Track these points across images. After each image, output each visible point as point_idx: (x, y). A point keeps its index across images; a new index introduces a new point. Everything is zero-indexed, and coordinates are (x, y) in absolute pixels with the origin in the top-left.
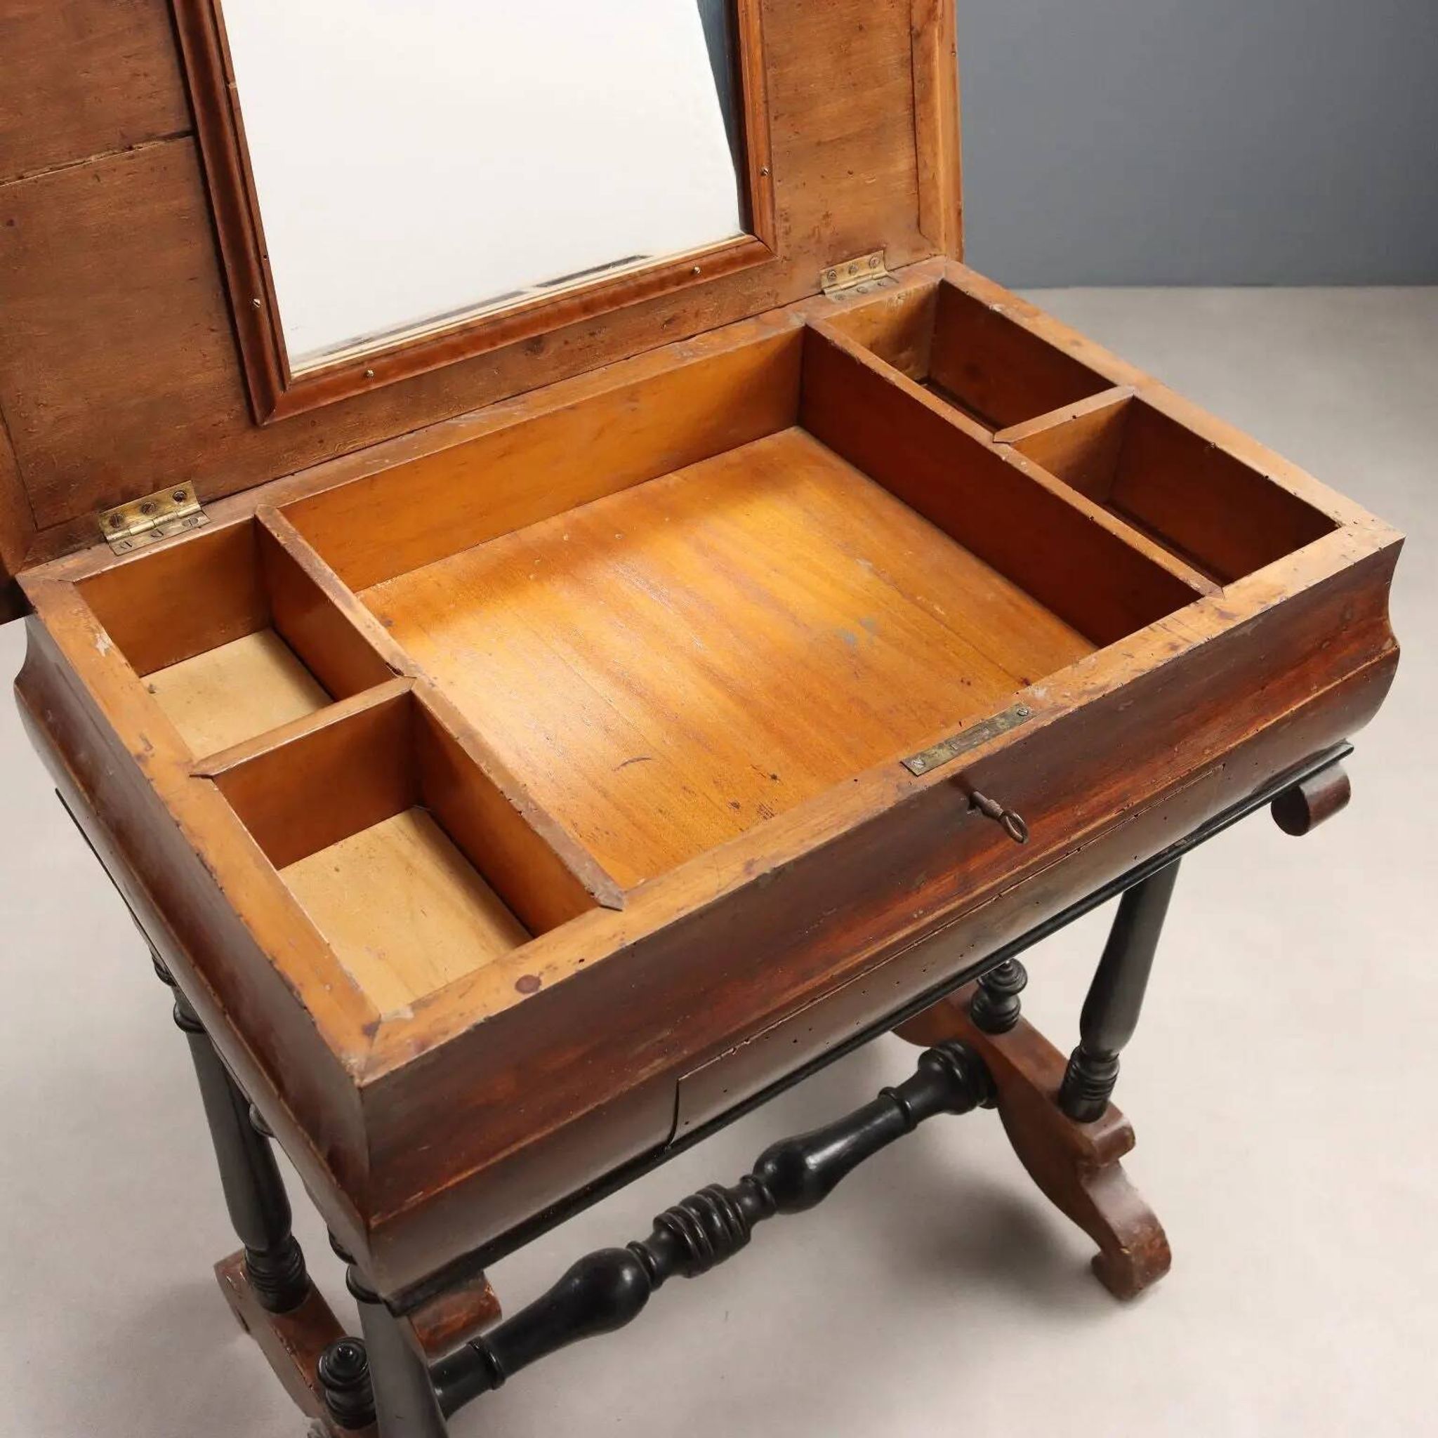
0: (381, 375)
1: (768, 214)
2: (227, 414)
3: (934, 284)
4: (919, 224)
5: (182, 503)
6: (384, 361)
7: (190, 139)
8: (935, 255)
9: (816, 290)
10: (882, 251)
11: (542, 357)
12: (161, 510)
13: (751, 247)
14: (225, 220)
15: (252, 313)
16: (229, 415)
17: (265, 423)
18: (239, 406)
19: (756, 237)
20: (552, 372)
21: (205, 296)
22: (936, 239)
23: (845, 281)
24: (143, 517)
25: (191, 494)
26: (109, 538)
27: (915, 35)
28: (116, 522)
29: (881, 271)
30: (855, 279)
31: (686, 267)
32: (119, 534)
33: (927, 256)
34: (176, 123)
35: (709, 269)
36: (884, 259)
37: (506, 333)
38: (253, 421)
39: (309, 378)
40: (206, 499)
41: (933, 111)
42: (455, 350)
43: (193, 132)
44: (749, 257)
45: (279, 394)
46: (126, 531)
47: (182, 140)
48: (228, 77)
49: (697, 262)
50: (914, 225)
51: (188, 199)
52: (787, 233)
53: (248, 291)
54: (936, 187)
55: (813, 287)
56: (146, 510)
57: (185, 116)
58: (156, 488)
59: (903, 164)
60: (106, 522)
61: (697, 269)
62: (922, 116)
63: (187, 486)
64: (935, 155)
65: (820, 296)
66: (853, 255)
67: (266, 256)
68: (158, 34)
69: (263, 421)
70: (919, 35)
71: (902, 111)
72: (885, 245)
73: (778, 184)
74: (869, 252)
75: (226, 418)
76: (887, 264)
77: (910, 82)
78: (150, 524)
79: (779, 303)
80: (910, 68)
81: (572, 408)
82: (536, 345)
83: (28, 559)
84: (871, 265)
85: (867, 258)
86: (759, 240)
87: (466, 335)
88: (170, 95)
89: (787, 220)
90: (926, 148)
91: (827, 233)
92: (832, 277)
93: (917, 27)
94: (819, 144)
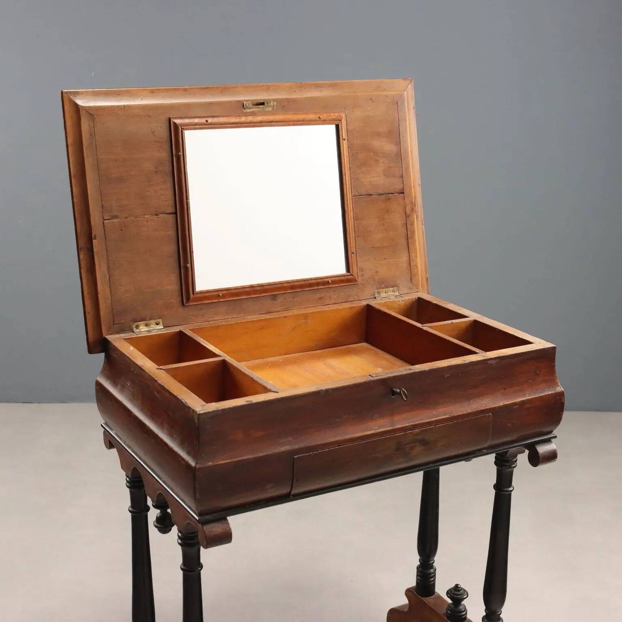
0: (224, 296)
1: (355, 266)
2: (175, 300)
3: (415, 298)
4: (411, 280)
5: (158, 326)
6: (225, 292)
7: (174, 215)
8: (418, 292)
9: (373, 297)
10: (397, 287)
11: (276, 302)
12: (151, 326)
13: (349, 277)
14: (182, 240)
15: (186, 268)
16: (176, 300)
17: (187, 305)
18: (179, 299)
19: (350, 273)
20: (279, 308)
21: (173, 262)
22: (418, 286)
23: (383, 295)
24: (145, 327)
25: (161, 323)
26: (135, 331)
27: (407, 216)
28: (137, 327)
29: (397, 293)
30: (387, 295)
31: (326, 280)
32: (138, 331)
33: (414, 292)
34: (171, 210)
35: (334, 282)
36: (398, 290)
37: (265, 291)
38: (183, 304)
39: (201, 292)
40: (165, 326)
41: (415, 241)
42: (248, 293)
43: (176, 213)
44: (348, 281)
45: (192, 296)
46: (140, 330)
47: (172, 215)
48: (187, 198)
49: (330, 279)
50: (409, 279)
51: (172, 233)
52: (362, 275)
53: (186, 262)
54: (417, 267)
55: (372, 295)
56: (147, 325)
57: (174, 208)
58: (151, 319)
59: (405, 258)
60: (134, 326)
61: (330, 281)
62: (411, 243)
63: (160, 321)
64: (416, 257)
65: (374, 299)
66: (387, 287)
67: (193, 252)
68: (169, 185)
69: (186, 304)
70: (408, 216)
71: (404, 241)
72: (398, 285)
73: (359, 259)
74: (393, 287)
75: (175, 301)
76: (400, 292)
77: (406, 231)
78: (148, 330)
79: (360, 299)
80: (406, 226)
81: (285, 317)
82: (274, 297)
83: (110, 333)
84: (394, 291)
85: (392, 289)
86: (352, 275)
87: (252, 289)
88: (171, 202)
89: (362, 271)
90: (413, 255)
91: (377, 278)
92: (379, 293)
93: (408, 214)
94: (373, 247)
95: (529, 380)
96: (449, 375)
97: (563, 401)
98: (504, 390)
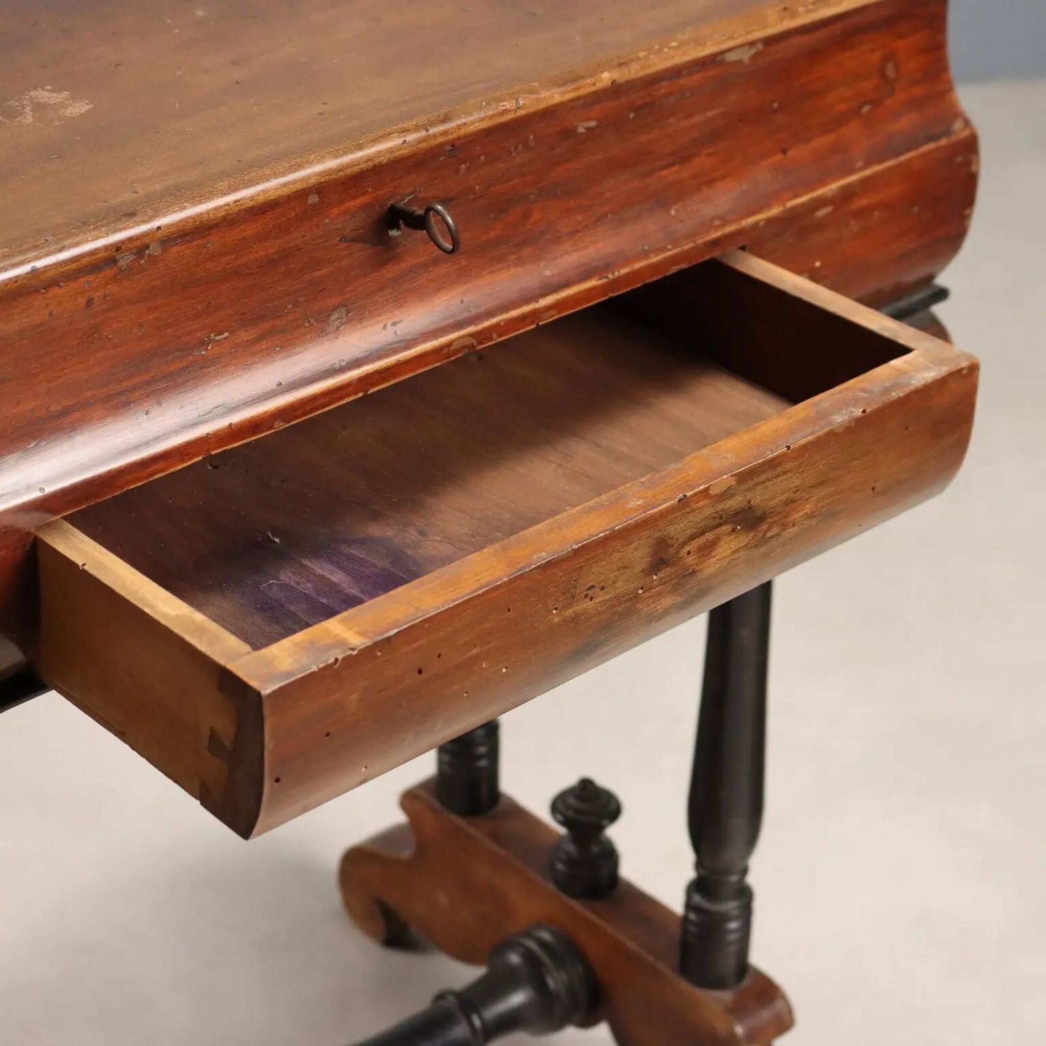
95: (861, 106)
96: (593, 124)
97: (974, 168)
98: (779, 157)
